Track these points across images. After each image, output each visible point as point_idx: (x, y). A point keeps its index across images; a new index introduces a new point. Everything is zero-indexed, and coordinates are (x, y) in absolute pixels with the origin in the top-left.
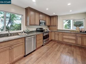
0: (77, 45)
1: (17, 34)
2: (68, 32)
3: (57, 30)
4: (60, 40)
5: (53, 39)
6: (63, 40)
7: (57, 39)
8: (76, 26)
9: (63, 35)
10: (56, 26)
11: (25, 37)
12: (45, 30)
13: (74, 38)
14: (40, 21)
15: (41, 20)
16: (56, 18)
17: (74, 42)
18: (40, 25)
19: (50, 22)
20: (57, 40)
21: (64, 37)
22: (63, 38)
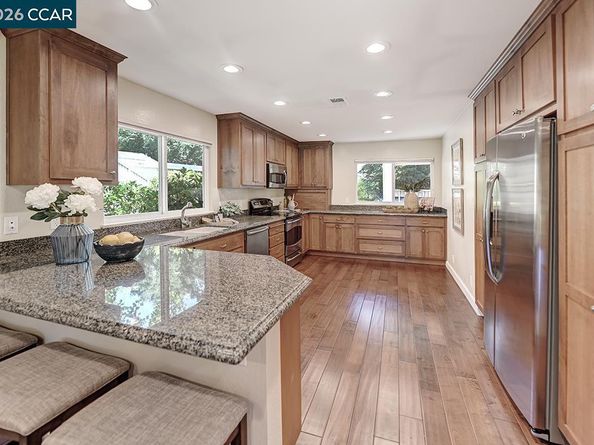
0: (409, 258)
1: (200, 222)
2: (377, 213)
3: (331, 207)
4: (347, 247)
5: (316, 246)
6: (357, 247)
7: (334, 244)
8: (407, 190)
9: (358, 226)
10: (326, 189)
11: (245, 231)
12: (277, 207)
13: (397, 234)
14: (268, 165)
15: (271, 165)
16: (328, 152)
17: (397, 250)
18: (268, 186)
19: (300, 172)
20: (334, 249)
21: (363, 233)
22: (359, 240)
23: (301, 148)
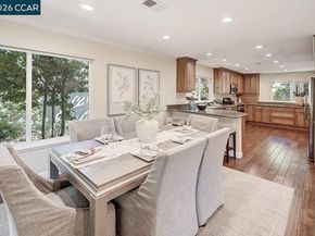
3: (259, 103)
6: (271, 120)
7: (259, 119)
10: (256, 94)
12: (234, 101)
14: (231, 85)
18: (231, 93)
19: (244, 87)
23: (244, 77)
